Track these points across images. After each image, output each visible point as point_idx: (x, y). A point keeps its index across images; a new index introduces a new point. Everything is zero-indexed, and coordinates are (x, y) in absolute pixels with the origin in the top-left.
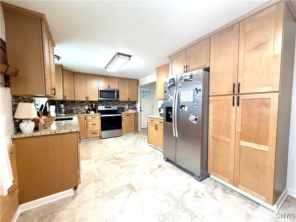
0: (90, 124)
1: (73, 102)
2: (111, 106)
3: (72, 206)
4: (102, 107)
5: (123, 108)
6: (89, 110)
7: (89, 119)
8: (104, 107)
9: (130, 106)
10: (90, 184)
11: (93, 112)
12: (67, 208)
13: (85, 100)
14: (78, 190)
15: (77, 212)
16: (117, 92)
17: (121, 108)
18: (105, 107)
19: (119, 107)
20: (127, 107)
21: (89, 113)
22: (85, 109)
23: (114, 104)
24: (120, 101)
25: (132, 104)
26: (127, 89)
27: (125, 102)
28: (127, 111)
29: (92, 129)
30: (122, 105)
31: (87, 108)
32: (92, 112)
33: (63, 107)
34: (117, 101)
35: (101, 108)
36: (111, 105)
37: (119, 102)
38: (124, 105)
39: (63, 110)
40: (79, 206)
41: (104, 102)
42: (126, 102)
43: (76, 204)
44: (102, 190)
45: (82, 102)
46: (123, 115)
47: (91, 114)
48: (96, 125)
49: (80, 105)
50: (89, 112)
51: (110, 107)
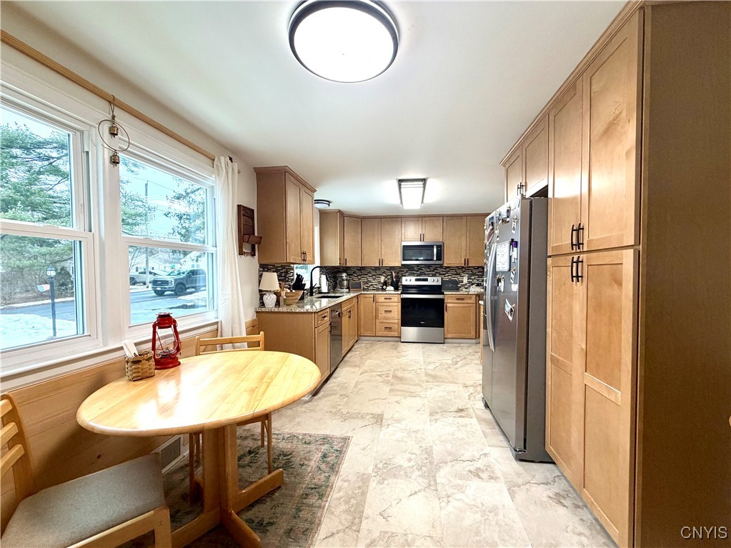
0: (382, 309)
1: (362, 269)
2: (429, 278)
3: (299, 409)
4: (408, 278)
5: (456, 283)
6: (385, 283)
7: (380, 300)
8: (413, 278)
9: (473, 277)
10: (333, 397)
11: (392, 288)
12: (294, 409)
13: (378, 265)
14: (315, 398)
15: (299, 416)
16: (438, 246)
17: (450, 281)
18: (417, 280)
19: (446, 279)
20: (465, 280)
21: (385, 290)
22: (379, 282)
23: (436, 273)
24: (447, 267)
25: (479, 272)
26: (463, 239)
27: (460, 270)
28: (466, 288)
29: (385, 321)
30: (453, 274)
31: (382, 279)
32: (390, 288)
33: (345, 278)
34: (441, 266)
35: (408, 280)
36: (428, 274)
37: (448, 269)
38: (459, 274)
39: (345, 283)
40: (305, 412)
41: (415, 268)
42: (463, 267)
43: (303, 409)
44: (339, 407)
45: (376, 269)
46: (449, 297)
47: (387, 292)
48: (392, 313)
49: (373, 275)
50: (384, 287)
51: (426, 280)
